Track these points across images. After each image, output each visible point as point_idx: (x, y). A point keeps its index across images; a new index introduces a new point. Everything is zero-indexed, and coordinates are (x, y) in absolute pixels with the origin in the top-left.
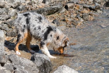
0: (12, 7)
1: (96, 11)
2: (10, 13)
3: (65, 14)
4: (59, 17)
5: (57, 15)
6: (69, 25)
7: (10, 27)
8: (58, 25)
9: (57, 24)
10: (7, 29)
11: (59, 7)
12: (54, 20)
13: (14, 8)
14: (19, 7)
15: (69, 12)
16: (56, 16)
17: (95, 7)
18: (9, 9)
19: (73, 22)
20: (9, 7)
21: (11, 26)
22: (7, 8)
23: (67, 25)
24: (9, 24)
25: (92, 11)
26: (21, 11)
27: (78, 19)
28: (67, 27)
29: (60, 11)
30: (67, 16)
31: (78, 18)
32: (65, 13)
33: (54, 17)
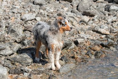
0: (16, 41)
1: (109, 48)
2: (14, 48)
3: (74, 51)
4: (68, 53)
5: (66, 51)
6: (79, 62)
7: (13, 64)
8: (66, 63)
9: (65, 61)
10: (10, 66)
11: (68, 43)
12: (62, 57)
13: (18, 43)
14: (24, 41)
15: (79, 48)
16: (64, 52)
17: (108, 44)
18: (13, 44)
19: (83, 59)
20: (13, 41)
21: (15, 62)
22: (11, 42)
23: (76, 62)
24: (13, 61)
25: (104, 47)
26: (26, 46)
27: (88, 57)
28: (76, 64)
29: (69, 47)
30: (77, 53)
31: (89, 55)
32: (74, 49)
33: (63, 53)
